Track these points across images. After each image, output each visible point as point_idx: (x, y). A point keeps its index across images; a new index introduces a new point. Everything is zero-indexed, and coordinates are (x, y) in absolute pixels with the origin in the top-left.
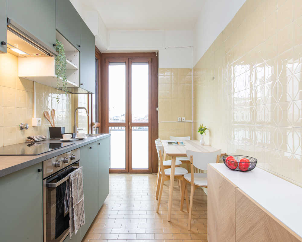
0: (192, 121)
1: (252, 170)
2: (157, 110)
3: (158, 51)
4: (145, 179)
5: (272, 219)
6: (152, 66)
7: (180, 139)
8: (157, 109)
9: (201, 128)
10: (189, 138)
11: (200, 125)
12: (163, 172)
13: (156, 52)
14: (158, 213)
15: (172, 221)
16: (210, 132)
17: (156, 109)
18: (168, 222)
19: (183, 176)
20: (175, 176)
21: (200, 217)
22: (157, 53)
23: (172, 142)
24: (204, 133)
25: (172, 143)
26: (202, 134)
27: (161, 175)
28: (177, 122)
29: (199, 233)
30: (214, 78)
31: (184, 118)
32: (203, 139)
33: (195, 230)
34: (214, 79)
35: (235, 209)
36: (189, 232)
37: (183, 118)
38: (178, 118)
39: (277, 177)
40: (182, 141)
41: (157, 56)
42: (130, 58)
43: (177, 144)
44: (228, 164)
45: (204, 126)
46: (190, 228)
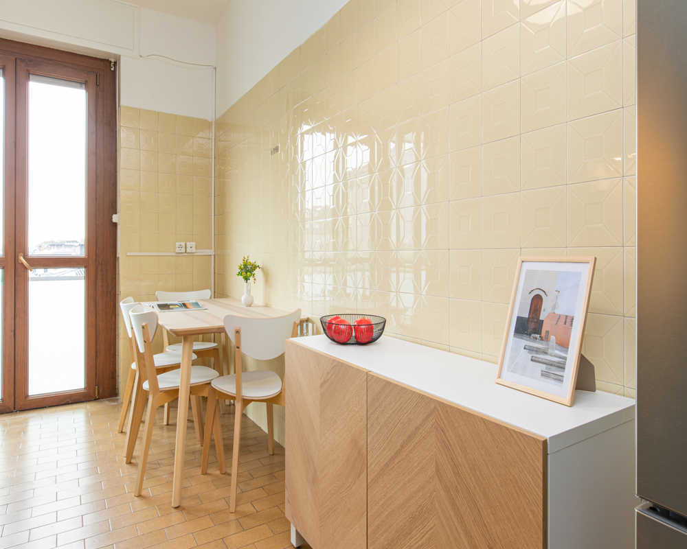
0: (211, 252)
1: (378, 341)
2: (114, 221)
3: (118, 58)
4: (75, 420)
5: (451, 407)
6: (97, 95)
7: (190, 297)
8: (115, 218)
9: (245, 266)
10: (207, 293)
11: (243, 258)
12: (154, 384)
13: (113, 60)
14: (140, 496)
15: (185, 504)
16: (266, 275)
17: (112, 218)
18: (173, 510)
19: (210, 384)
20: (191, 387)
21: (251, 474)
22: (115, 63)
23: (168, 303)
24: (251, 278)
25: (171, 307)
26: (247, 279)
27: (146, 393)
28: (174, 254)
29: (257, 512)
30: (276, 149)
31: (193, 244)
32: (249, 291)
33: (247, 508)
34: (277, 151)
35: (365, 419)
36: (232, 517)
37: (189, 244)
38: (178, 244)
39: (420, 345)
40: (194, 301)
41: (114, 72)
42: (22, 61)
43: (184, 309)
44: (335, 332)
45: (251, 260)
46: (236, 506)
